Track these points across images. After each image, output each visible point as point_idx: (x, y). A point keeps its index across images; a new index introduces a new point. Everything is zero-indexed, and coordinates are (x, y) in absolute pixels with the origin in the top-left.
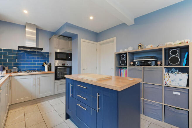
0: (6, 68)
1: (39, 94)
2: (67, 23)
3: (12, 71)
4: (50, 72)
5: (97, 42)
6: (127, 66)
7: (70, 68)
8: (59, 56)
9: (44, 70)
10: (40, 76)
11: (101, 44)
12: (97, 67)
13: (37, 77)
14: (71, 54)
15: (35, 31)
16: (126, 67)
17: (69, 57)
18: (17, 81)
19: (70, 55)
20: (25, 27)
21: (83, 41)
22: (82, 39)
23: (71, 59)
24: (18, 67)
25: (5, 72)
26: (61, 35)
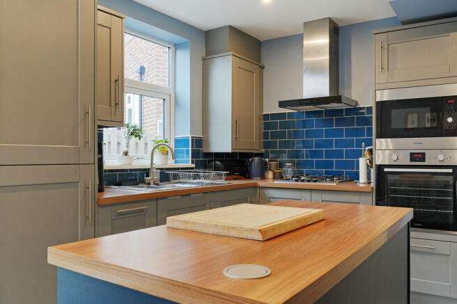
0: (274, 165)
15: (327, 40)
17: (451, 120)
25: (270, 176)
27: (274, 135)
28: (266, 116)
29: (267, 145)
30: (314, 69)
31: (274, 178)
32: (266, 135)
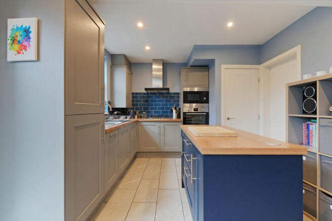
0: (137, 112)
1: (164, 147)
2: (195, 46)
3: (142, 116)
4: (179, 120)
5: (259, 63)
6: (318, 116)
7: (207, 116)
8: (189, 97)
9: (172, 116)
10: (165, 124)
11: (269, 68)
12: (259, 116)
13: (162, 124)
14: (208, 93)
15: (161, 67)
16: (316, 118)
17: (205, 98)
18: (144, 128)
19: (206, 94)
20: (151, 64)
21: (226, 69)
22: (222, 65)
23: (207, 102)
24: (148, 112)
25: (136, 117)
26: (191, 66)
27: (137, 101)
28: (133, 93)
29: (133, 105)
30: (157, 77)
31: (138, 118)
32: (133, 101)
